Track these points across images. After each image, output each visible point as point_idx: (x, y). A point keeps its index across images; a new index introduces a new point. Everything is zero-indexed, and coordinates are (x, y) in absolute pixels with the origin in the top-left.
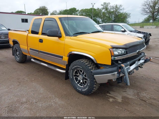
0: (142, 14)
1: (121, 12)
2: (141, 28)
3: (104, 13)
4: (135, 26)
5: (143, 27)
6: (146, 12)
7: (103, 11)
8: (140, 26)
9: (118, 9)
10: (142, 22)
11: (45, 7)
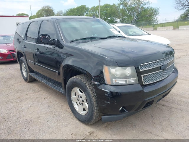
0: (176, 8)
2: (174, 29)
4: (166, 27)
5: (178, 28)
6: (183, 5)
8: (172, 27)
9: (141, 3)
10: (177, 21)
11: (49, 6)
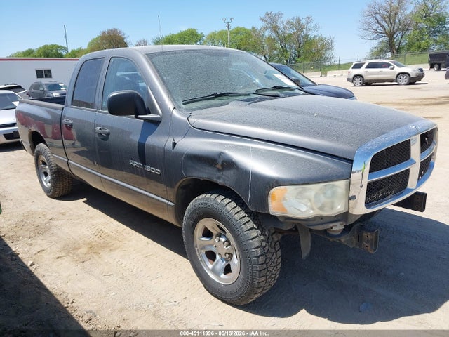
0: (362, 37)
1: (312, 34)
3: (269, 38)
7: (267, 33)
9: (304, 28)
11: (115, 30)
